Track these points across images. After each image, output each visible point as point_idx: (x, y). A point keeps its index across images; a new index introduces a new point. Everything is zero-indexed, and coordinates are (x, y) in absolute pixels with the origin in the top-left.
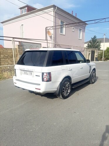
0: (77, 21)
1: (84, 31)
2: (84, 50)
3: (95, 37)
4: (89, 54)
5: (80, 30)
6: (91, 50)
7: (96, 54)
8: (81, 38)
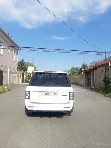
0: (13, 45)
1: (17, 54)
2: (17, 72)
3: (23, 61)
4: (21, 76)
5: (14, 52)
6: (22, 72)
7: (25, 76)
8: (15, 60)
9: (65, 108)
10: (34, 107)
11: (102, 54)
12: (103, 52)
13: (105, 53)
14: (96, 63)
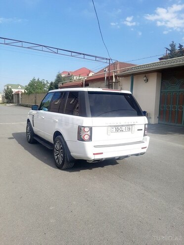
9: (142, 148)
10: (102, 153)
11: (105, 61)
12: (106, 59)
13: (109, 60)
14: (69, 74)
